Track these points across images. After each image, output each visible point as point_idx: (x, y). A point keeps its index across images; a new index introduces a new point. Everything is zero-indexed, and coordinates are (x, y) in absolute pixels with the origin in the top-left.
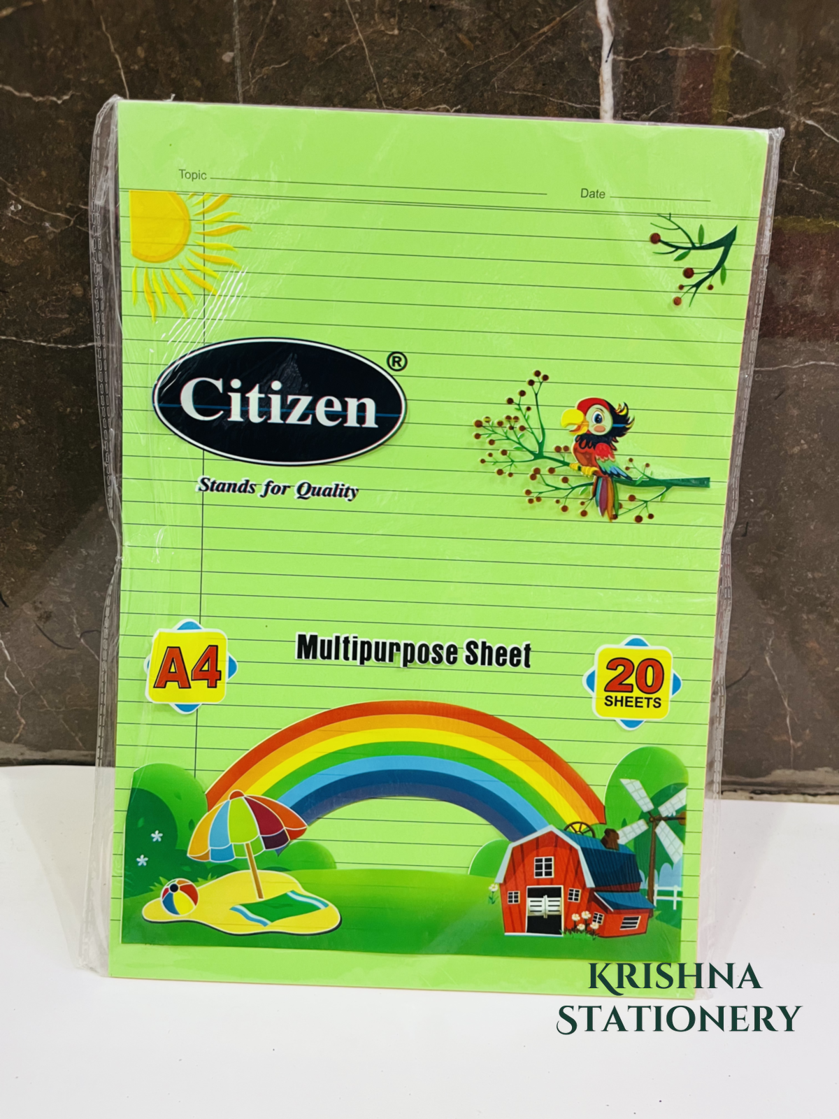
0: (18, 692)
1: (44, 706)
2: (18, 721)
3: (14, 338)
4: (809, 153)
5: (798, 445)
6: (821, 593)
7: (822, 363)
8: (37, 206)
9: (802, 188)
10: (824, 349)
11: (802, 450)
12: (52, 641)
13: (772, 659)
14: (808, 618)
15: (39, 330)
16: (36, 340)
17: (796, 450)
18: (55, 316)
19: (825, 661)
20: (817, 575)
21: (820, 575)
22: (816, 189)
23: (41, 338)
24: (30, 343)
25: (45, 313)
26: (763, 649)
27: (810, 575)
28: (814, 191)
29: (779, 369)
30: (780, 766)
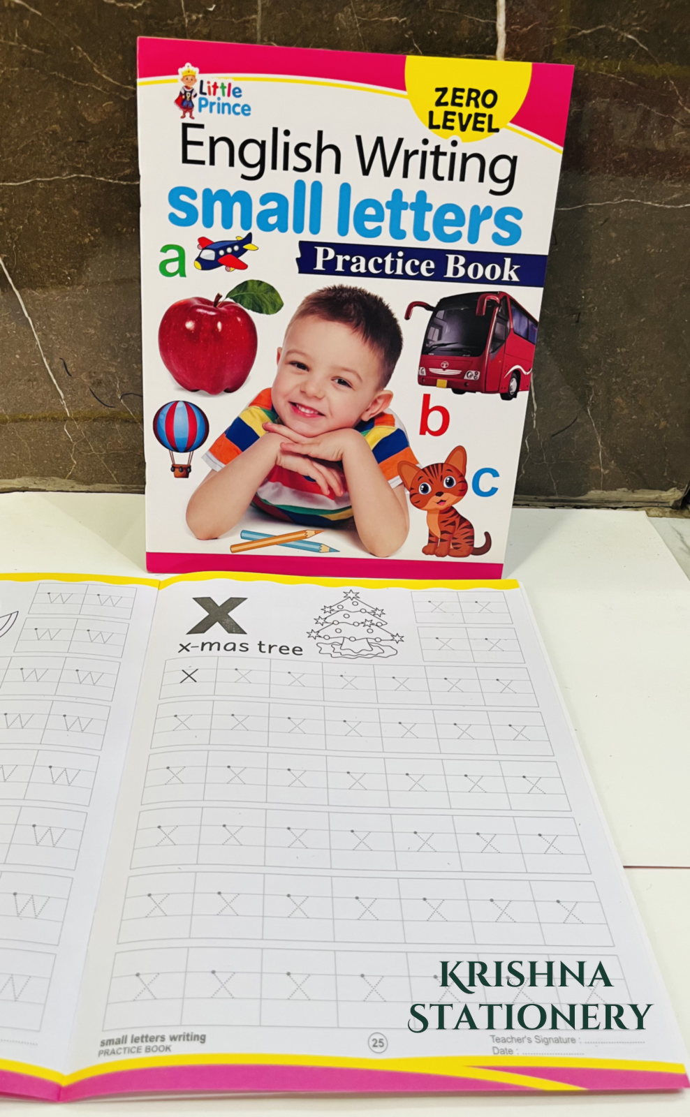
0: (74, 441)
1: (91, 450)
2: (72, 462)
3: (90, 176)
4: (628, 57)
5: (614, 258)
6: (625, 362)
7: (632, 200)
8: (114, 79)
9: (624, 81)
10: (633, 191)
11: (617, 262)
12: (100, 401)
13: (591, 411)
14: (616, 381)
15: (109, 170)
16: (106, 178)
17: (613, 261)
18: (120, 160)
19: (626, 411)
20: (624, 350)
21: (625, 350)
22: (632, 81)
23: (109, 177)
24: (101, 181)
25: (113, 158)
26: (586, 404)
27: (619, 351)
28: (631, 83)
29: (604, 205)
30: (594, 488)
